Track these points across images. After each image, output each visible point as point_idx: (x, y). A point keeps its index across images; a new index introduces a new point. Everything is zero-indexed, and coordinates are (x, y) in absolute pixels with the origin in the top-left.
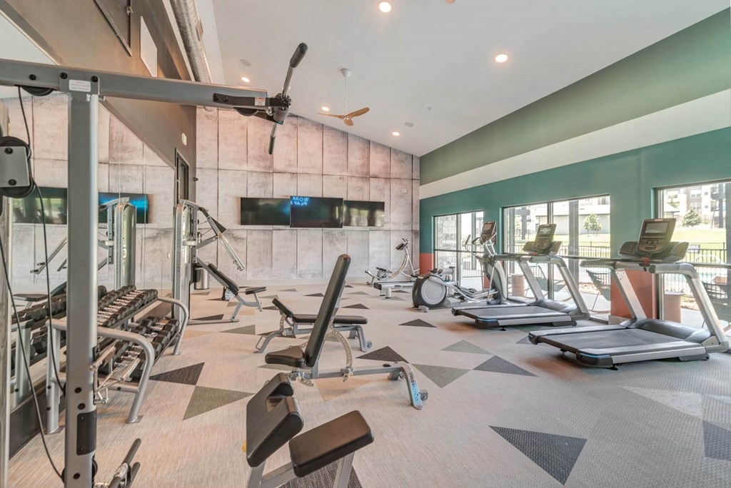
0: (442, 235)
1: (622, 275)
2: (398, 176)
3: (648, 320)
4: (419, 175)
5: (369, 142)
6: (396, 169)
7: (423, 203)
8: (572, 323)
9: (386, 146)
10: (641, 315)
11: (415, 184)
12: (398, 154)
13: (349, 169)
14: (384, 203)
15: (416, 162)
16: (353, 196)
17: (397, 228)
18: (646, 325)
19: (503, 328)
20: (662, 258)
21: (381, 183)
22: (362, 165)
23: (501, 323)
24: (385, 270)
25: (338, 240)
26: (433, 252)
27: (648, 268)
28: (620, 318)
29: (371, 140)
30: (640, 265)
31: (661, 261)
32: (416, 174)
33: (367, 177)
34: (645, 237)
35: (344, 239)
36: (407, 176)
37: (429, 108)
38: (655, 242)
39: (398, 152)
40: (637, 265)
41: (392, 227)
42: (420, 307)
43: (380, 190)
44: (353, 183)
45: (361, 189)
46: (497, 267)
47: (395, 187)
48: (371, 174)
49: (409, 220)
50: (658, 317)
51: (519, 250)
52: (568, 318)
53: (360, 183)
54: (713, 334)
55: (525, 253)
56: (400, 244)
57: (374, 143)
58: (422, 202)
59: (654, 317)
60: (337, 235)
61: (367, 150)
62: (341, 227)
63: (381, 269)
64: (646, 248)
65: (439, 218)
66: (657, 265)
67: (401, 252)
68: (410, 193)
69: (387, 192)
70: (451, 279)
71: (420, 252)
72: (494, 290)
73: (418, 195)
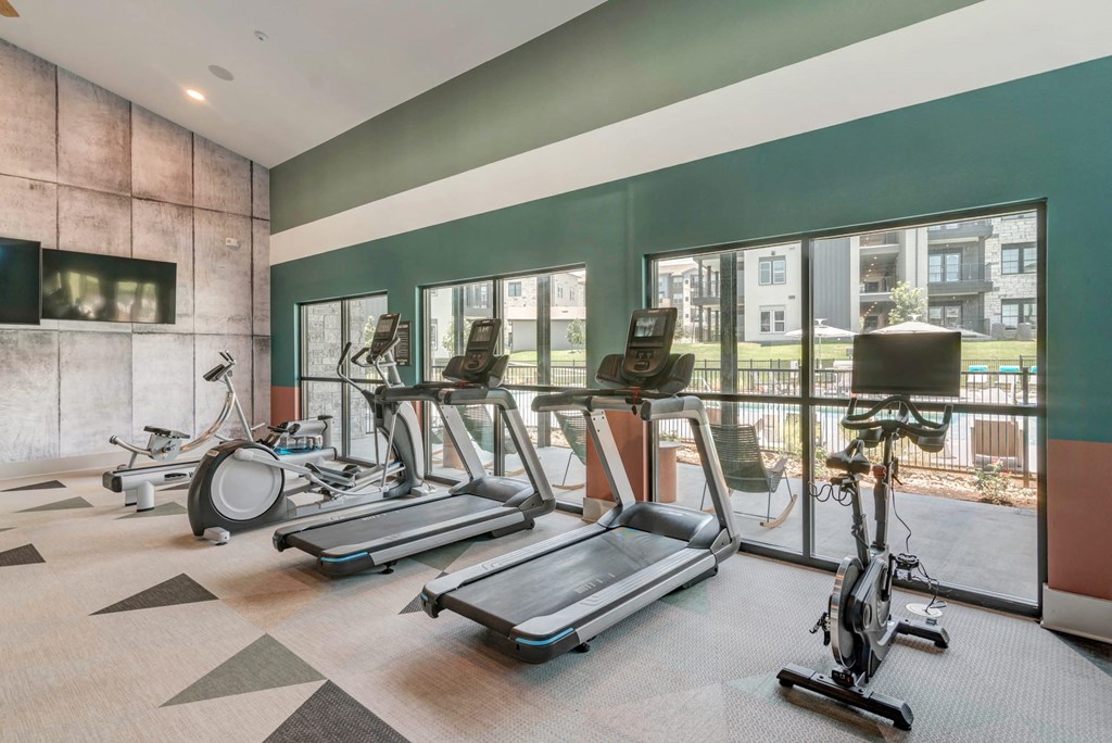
0: (321, 347)
1: (600, 420)
2: (215, 205)
3: (637, 507)
4: (268, 209)
5: (129, 105)
6: (206, 188)
7: (278, 273)
8: (527, 526)
9: (180, 128)
10: (628, 499)
11: (259, 231)
12: (213, 151)
13: (64, 165)
14: (175, 265)
15: (261, 180)
16: (75, 239)
17: (213, 328)
18: (635, 517)
19: (388, 568)
20: (659, 386)
21: (166, 217)
22: (107, 163)
23: (379, 558)
24: (168, 433)
25: (24, 358)
26: (296, 383)
27: (639, 407)
28: (600, 501)
29: (135, 99)
30: (628, 401)
31: (657, 392)
32: (262, 207)
33: (123, 194)
34: (634, 345)
35: (49, 355)
36: (239, 206)
37: (260, 35)
38: (649, 355)
39: (213, 147)
40: (622, 401)
41: (200, 327)
42: (207, 532)
43: (164, 232)
44: (76, 206)
45: (102, 225)
46: (403, 414)
47: (207, 231)
48: (135, 189)
49: (244, 311)
50: (650, 499)
51: (436, 377)
52: (519, 517)
53: (100, 209)
54: (723, 526)
55: (446, 380)
56: (214, 365)
57: (143, 111)
58: (274, 269)
59: (645, 499)
60: (24, 345)
61: (121, 126)
62: (38, 323)
63: (157, 431)
64: (637, 367)
65: (311, 308)
66: (654, 403)
67: (219, 386)
68: (246, 247)
69: (184, 240)
70: (320, 444)
71: (272, 384)
72: (398, 465)
73: (267, 254)
